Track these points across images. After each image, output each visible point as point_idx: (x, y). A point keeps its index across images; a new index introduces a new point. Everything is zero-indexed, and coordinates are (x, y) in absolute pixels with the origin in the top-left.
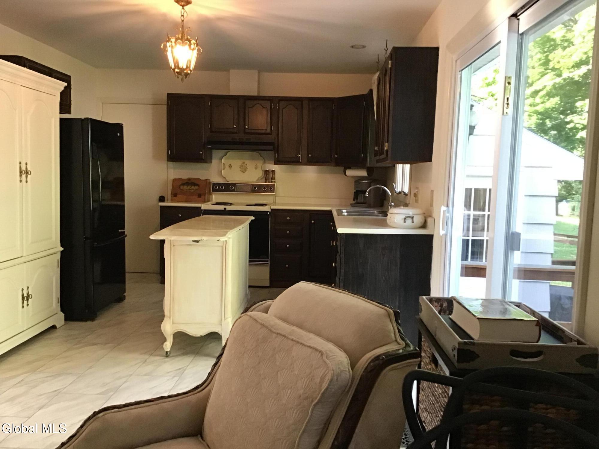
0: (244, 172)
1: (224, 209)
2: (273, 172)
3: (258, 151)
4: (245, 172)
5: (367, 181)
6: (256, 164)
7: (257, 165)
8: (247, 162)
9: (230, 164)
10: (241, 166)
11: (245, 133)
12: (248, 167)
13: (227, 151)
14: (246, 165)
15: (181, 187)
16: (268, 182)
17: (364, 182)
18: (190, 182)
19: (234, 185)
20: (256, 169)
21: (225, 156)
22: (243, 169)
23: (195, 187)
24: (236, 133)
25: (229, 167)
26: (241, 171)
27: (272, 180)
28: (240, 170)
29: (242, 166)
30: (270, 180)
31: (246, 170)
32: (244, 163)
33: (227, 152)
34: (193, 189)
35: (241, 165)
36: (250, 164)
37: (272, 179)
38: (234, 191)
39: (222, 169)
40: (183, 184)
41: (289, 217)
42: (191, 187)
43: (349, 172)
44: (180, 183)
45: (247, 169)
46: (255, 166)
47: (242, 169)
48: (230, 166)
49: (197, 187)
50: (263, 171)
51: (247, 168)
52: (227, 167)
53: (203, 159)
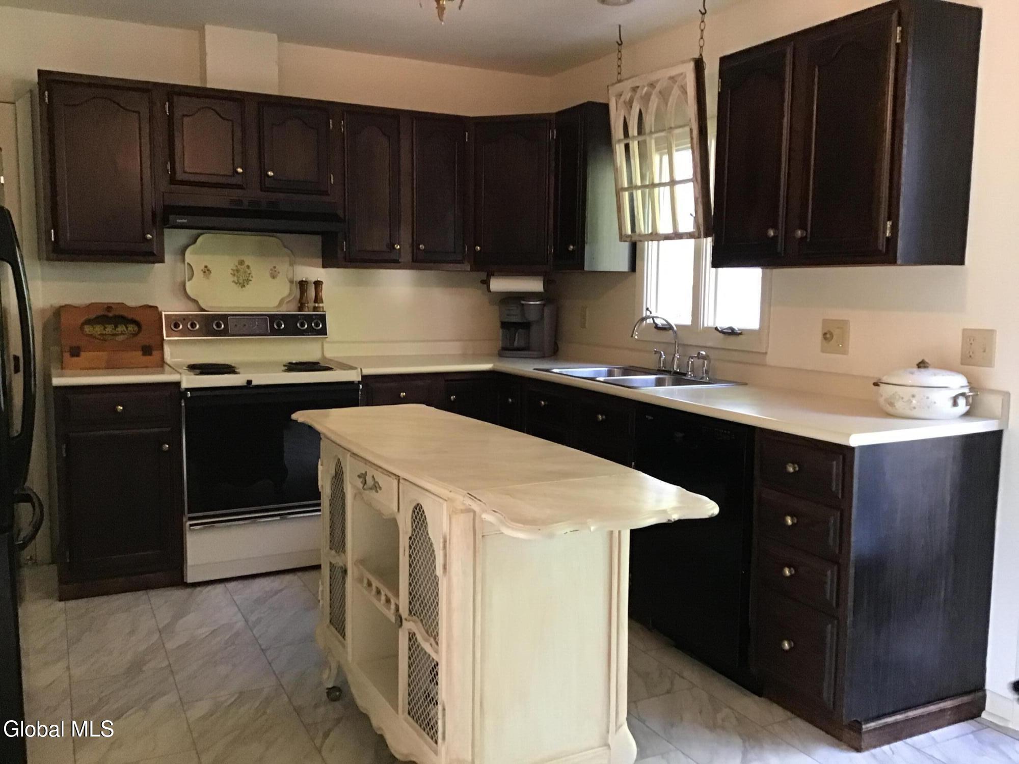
0: (244, 286)
1: (245, 384)
2: (318, 284)
3: (278, 235)
4: (245, 284)
5: (538, 303)
6: (272, 267)
7: (275, 267)
8: (249, 260)
9: (206, 267)
10: (236, 272)
11: (264, 189)
12: (253, 274)
13: (200, 231)
14: (248, 267)
15: (88, 329)
16: (307, 309)
17: (532, 304)
18: (111, 315)
19: (224, 317)
20: (273, 277)
21: (192, 246)
22: (241, 278)
23: (127, 328)
24: (240, 187)
25: (205, 272)
26: (236, 284)
27: (317, 305)
28: (234, 282)
29: (238, 271)
30: (311, 304)
31: (248, 281)
32: (242, 262)
33: (199, 236)
34: (122, 334)
35: (235, 268)
36: (258, 268)
37: (316, 301)
38: (225, 333)
39: (187, 279)
40: (88, 322)
41: (403, 392)
42: (116, 327)
43: (499, 285)
44: (82, 320)
45: (250, 278)
46: (271, 270)
47: (238, 278)
48: (207, 271)
49: (132, 328)
50: (291, 282)
51: (252, 277)
52: (198, 273)
53: (155, 255)
